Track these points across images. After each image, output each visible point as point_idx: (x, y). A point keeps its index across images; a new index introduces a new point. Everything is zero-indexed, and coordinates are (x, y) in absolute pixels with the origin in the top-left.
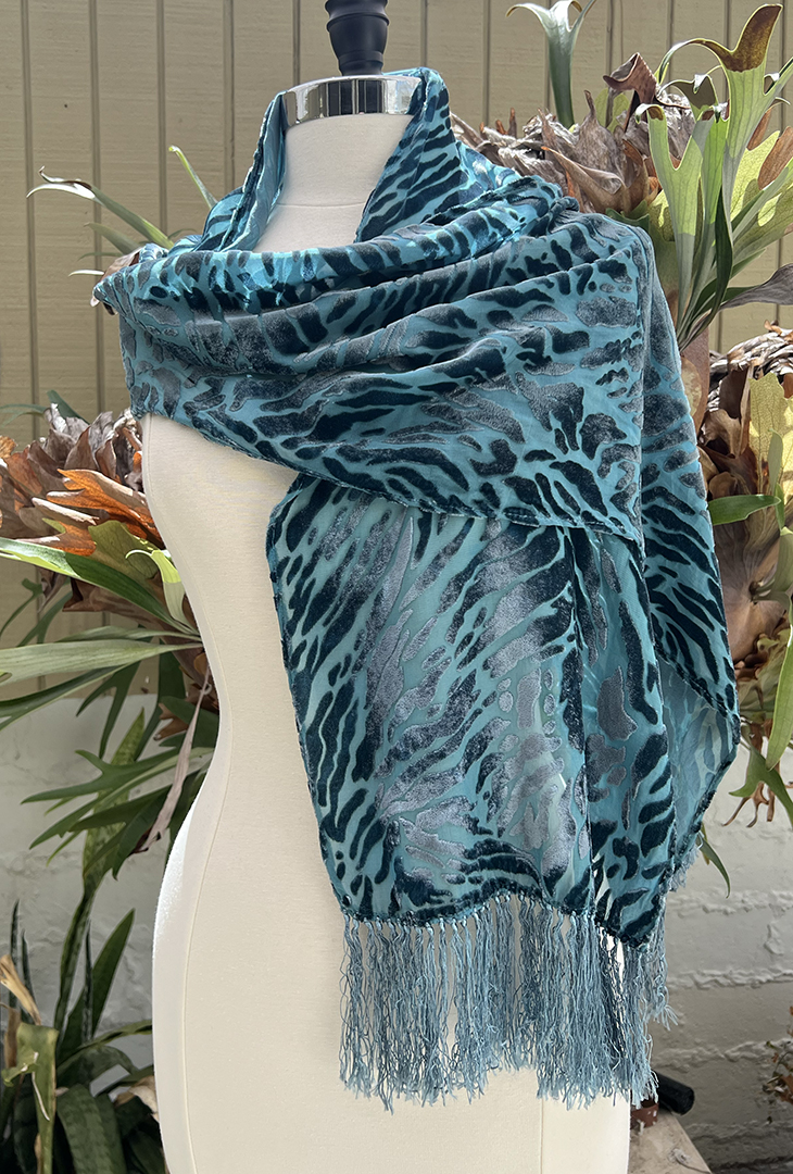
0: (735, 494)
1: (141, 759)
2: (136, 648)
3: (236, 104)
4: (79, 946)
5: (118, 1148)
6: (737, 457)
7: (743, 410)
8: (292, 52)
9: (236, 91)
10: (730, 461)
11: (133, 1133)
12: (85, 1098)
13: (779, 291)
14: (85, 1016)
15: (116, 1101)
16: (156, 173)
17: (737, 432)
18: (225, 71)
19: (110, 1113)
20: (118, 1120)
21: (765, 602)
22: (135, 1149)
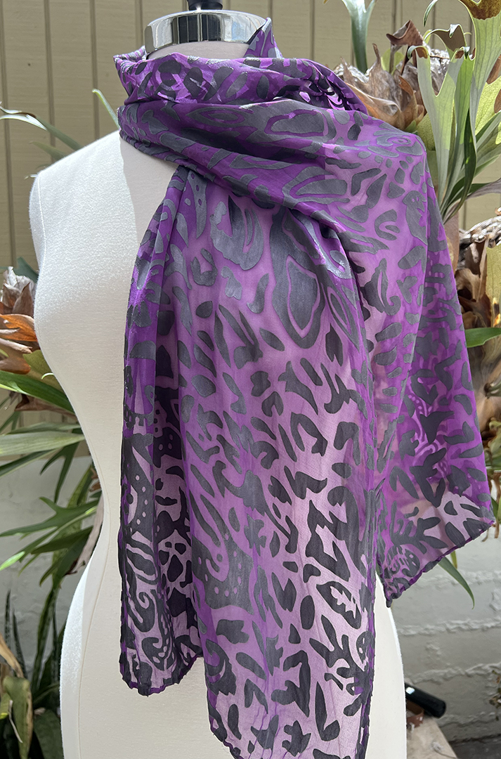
0: (476, 326)
2: (63, 437)
4: (50, 619)
6: (477, 301)
7: (482, 269)
10: (473, 304)
12: (53, 719)
14: (53, 666)
17: (478, 284)
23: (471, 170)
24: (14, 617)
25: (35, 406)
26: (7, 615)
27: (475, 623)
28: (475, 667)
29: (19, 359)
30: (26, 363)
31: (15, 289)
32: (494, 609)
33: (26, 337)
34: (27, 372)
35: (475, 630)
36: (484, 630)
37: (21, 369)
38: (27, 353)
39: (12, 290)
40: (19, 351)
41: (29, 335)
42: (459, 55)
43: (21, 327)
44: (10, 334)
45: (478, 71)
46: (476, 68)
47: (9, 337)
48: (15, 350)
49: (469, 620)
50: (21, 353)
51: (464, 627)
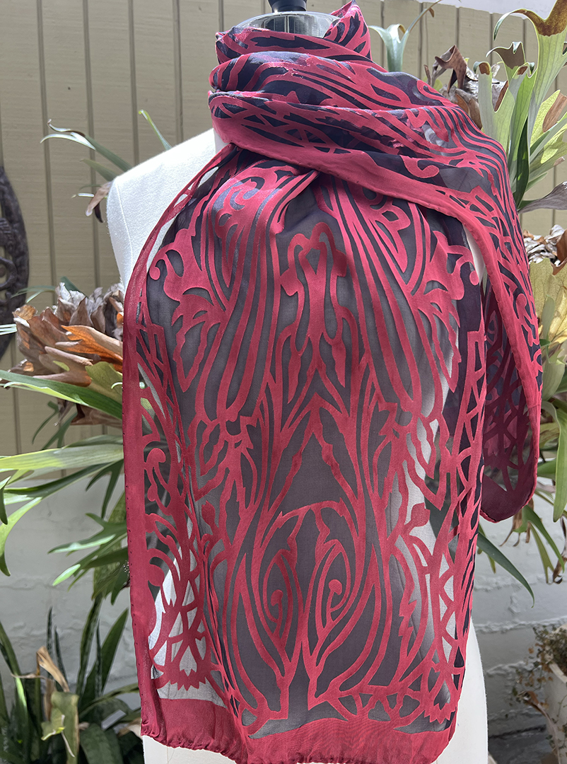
3: (183, 91)
4: (92, 635)
11: (130, 752)
12: (98, 732)
13: (558, 200)
14: (97, 680)
15: (119, 733)
19: (116, 741)
20: (120, 745)
23: (522, 186)
24: (56, 634)
25: (91, 420)
26: (49, 632)
27: (495, 625)
28: (496, 667)
29: (80, 372)
30: (87, 375)
31: (70, 304)
32: (512, 612)
33: (87, 349)
34: (89, 384)
35: (496, 632)
36: (503, 632)
37: (82, 381)
38: (88, 365)
39: (67, 305)
40: (80, 364)
41: (90, 348)
42: (521, 72)
43: (84, 339)
44: (72, 346)
45: (538, 88)
46: (537, 84)
47: (71, 350)
48: (76, 362)
49: (489, 623)
50: (82, 366)
51: (485, 630)
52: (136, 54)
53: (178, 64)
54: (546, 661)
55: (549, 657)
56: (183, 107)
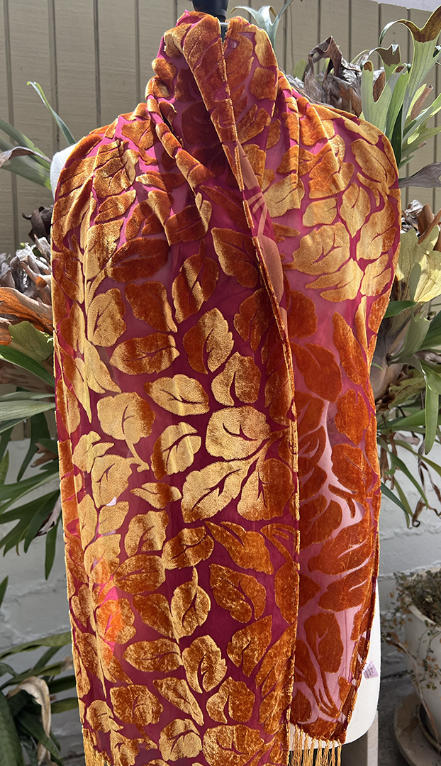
1: (21, 480)
2: (37, 405)
3: (58, 60)
5: (12, 724)
8: (93, 28)
9: (58, 52)
11: (20, 713)
13: (425, 180)
15: (8, 695)
16: (6, 102)
18: (50, 38)
19: (5, 702)
20: (10, 706)
21: (396, 365)
22: (23, 722)
29: (1, 331)
30: (9, 334)
33: (8, 310)
34: (8, 343)
37: (3, 340)
40: (1, 324)
41: (11, 309)
42: (398, 70)
45: (412, 84)
46: (411, 81)
52: (10, 21)
53: (52, 33)
54: (405, 604)
55: (408, 600)
56: (58, 76)
